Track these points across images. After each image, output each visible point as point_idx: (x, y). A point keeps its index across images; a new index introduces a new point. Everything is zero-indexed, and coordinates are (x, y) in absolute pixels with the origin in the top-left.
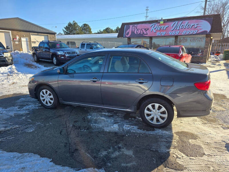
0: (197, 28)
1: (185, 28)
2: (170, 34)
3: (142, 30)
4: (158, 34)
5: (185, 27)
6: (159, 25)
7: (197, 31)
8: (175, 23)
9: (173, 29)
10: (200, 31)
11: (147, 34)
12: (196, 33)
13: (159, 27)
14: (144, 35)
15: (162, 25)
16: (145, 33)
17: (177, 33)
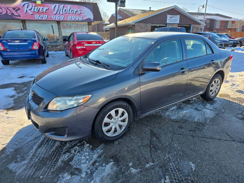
0: (81, 15)
1: (69, 14)
2: (54, 19)
3: (8, 9)
4: (37, 17)
5: (68, 11)
6: (34, 5)
7: (82, 17)
8: (56, 5)
9: (55, 13)
10: (85, 18)
11: (20, 16)
12: (81, 20)
13: (36, 8)
14: (15, 17)
15: (39, 5)
16: (16, 14)
17: (62, 18)
